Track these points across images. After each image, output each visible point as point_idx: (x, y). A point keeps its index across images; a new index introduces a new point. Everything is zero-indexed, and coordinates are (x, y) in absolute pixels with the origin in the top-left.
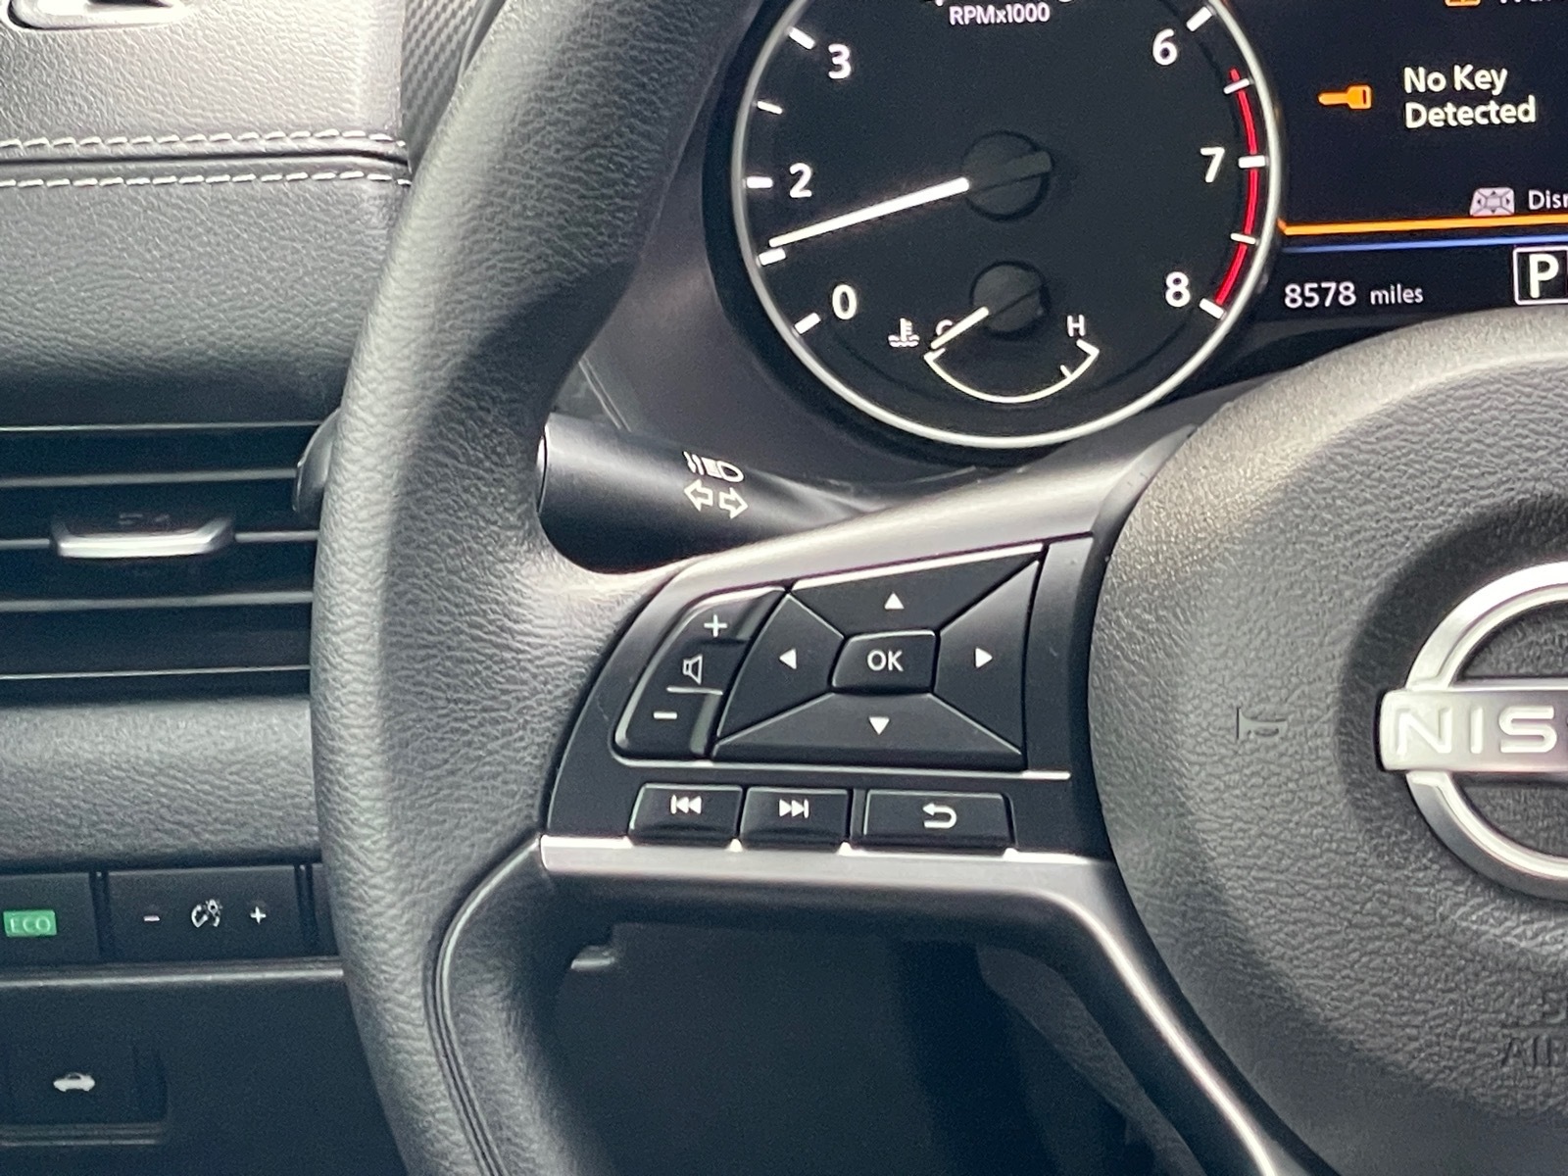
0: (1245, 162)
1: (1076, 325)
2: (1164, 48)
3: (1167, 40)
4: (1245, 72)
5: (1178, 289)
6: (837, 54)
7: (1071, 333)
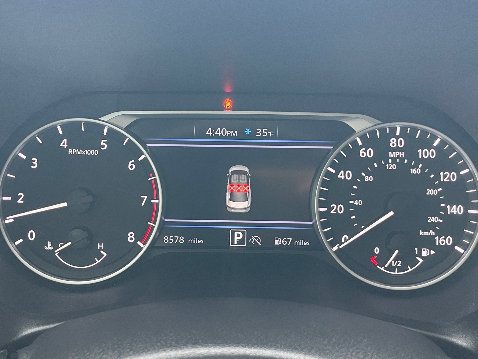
0: (153, 201)
1: (101, 246)
2: (131, 166)
3: (132, 163)
4: (154, 175)
5: (131, 237)
6: (34, 161)
7: (99, 248)
